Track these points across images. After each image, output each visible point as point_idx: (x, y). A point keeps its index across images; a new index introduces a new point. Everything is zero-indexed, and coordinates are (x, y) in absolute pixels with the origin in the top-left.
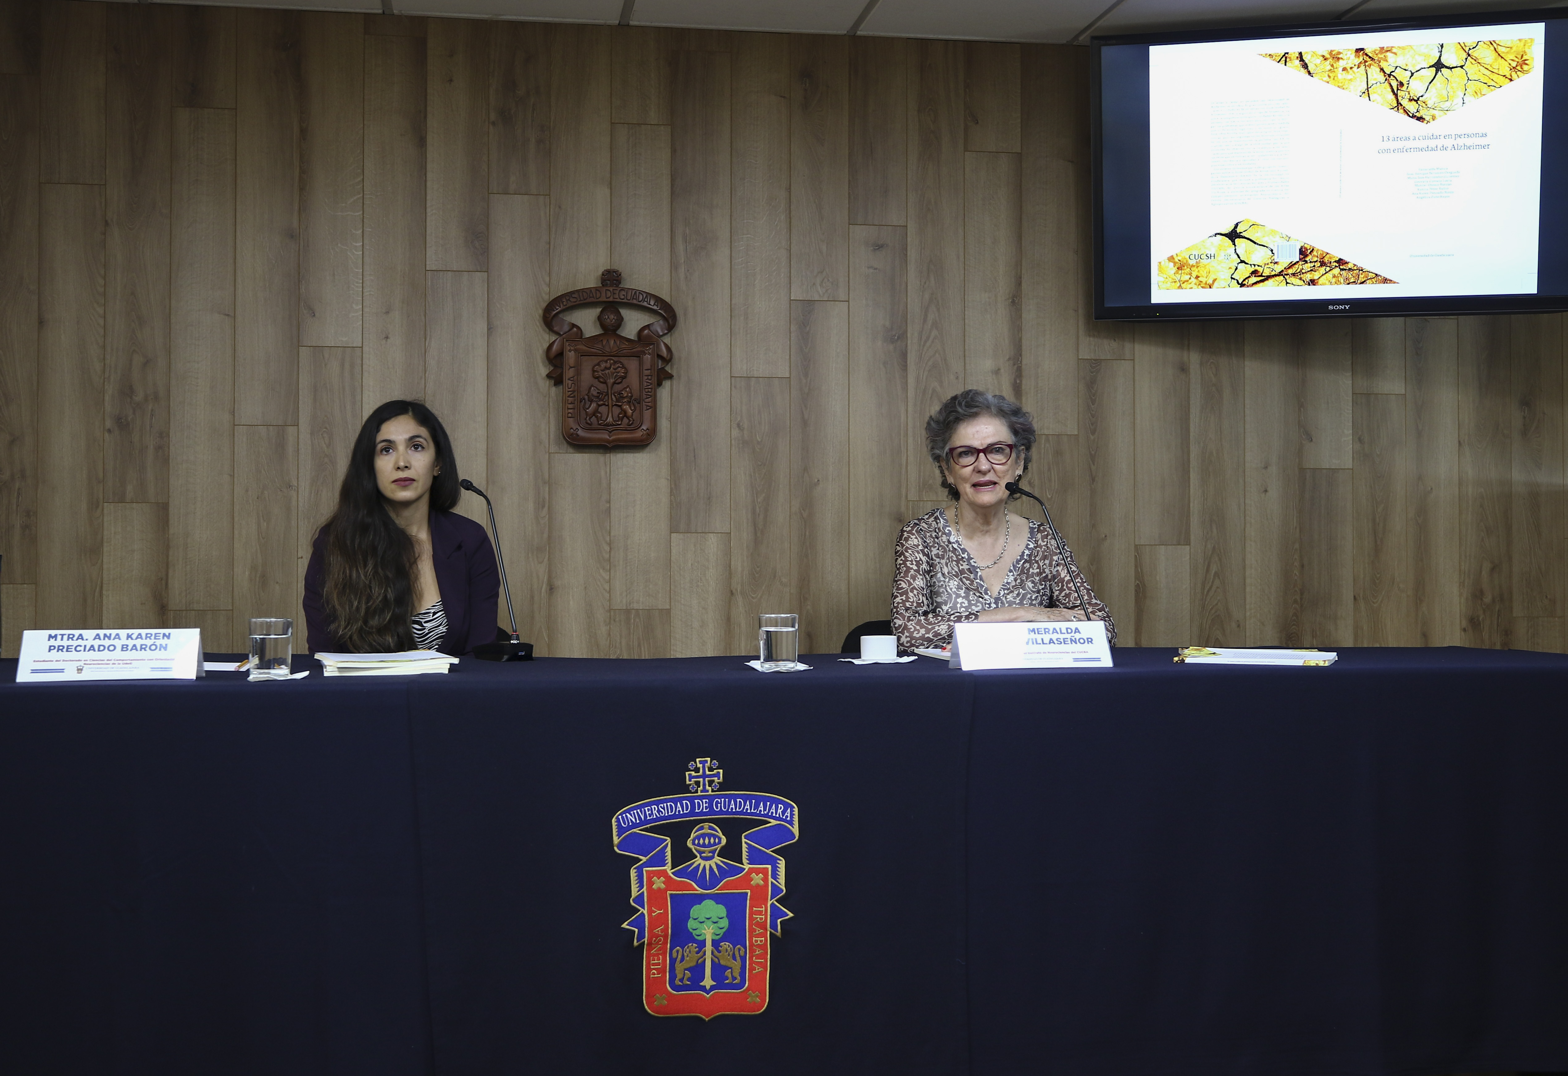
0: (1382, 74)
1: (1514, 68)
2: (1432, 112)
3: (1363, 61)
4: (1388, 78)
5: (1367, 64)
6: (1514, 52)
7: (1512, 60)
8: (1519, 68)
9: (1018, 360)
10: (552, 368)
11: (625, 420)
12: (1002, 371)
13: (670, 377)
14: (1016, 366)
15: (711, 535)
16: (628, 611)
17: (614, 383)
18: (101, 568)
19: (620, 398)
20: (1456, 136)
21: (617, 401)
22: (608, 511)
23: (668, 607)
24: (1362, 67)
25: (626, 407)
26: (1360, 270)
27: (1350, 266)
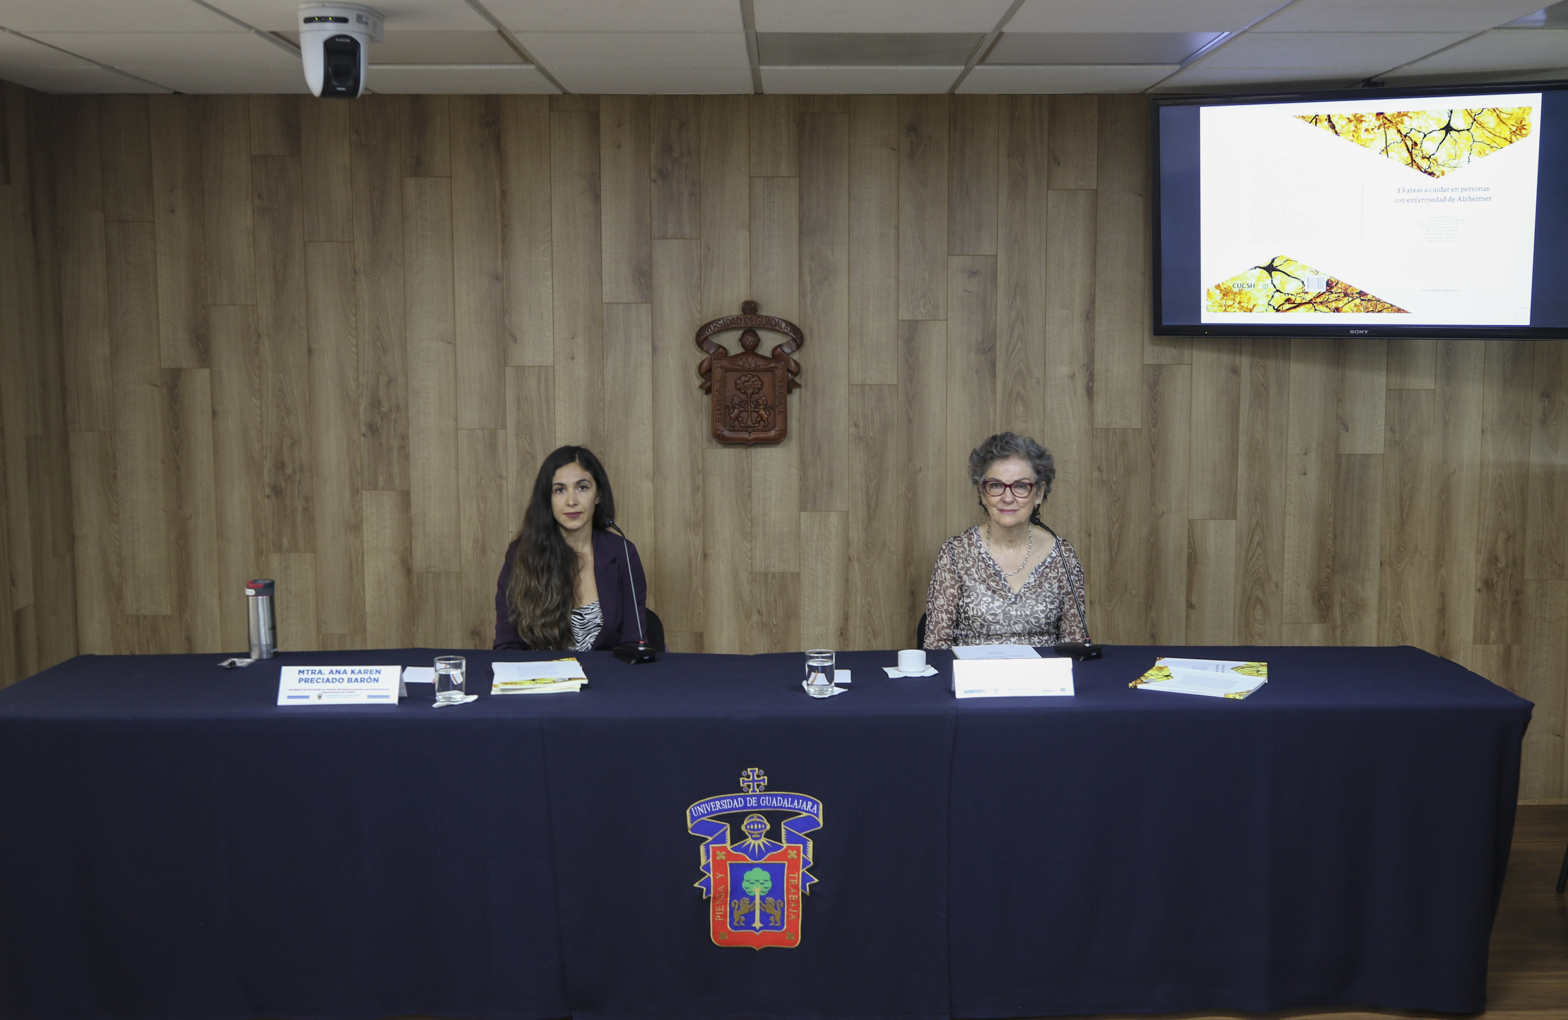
0: (1399, 135)
1: (1514, 132)
2: (1442, 168)
3: (1383, 123)
4: (1404, 138)
5: (1386, 126)
6: (1515, 118)
7: (1513, 125)
8: (1518, 132)
9: (1091, 366)
10: (704, 380)
11: (762, 423)
12: (1077, 376)
13: (799, 386)
14: (1089, 372)
15: (833, 513)
16: (766, 575)
17: (753, 393)
18: (362, 541)
19: (757, 405)
20: (1463, 189)
21: (755, 407)
22: (750, 493)
23: (798, 570)
24: (1382, 129)
25: (762, 412)
26: (1377, 301)
27: (1369, 297)
